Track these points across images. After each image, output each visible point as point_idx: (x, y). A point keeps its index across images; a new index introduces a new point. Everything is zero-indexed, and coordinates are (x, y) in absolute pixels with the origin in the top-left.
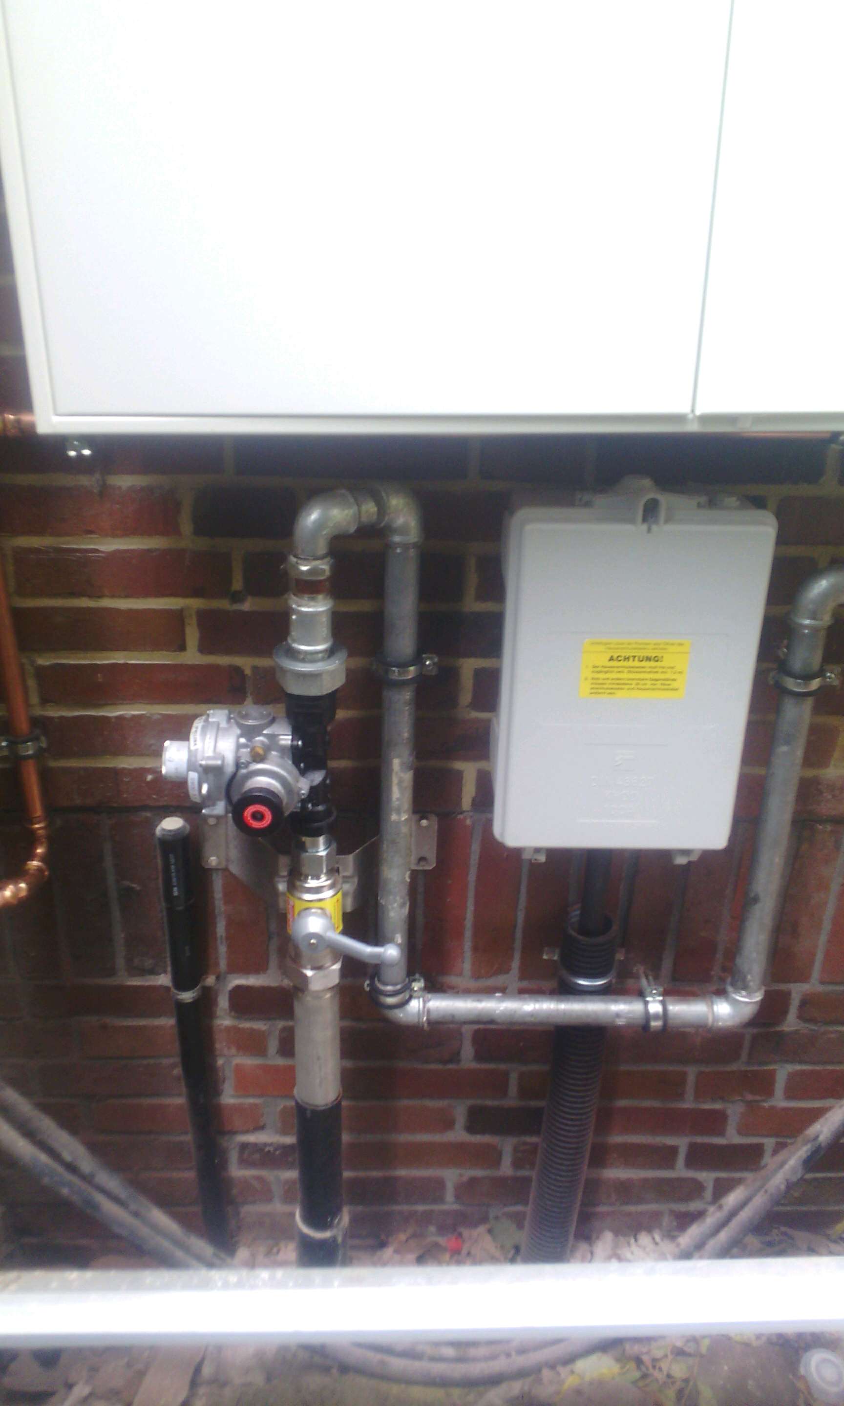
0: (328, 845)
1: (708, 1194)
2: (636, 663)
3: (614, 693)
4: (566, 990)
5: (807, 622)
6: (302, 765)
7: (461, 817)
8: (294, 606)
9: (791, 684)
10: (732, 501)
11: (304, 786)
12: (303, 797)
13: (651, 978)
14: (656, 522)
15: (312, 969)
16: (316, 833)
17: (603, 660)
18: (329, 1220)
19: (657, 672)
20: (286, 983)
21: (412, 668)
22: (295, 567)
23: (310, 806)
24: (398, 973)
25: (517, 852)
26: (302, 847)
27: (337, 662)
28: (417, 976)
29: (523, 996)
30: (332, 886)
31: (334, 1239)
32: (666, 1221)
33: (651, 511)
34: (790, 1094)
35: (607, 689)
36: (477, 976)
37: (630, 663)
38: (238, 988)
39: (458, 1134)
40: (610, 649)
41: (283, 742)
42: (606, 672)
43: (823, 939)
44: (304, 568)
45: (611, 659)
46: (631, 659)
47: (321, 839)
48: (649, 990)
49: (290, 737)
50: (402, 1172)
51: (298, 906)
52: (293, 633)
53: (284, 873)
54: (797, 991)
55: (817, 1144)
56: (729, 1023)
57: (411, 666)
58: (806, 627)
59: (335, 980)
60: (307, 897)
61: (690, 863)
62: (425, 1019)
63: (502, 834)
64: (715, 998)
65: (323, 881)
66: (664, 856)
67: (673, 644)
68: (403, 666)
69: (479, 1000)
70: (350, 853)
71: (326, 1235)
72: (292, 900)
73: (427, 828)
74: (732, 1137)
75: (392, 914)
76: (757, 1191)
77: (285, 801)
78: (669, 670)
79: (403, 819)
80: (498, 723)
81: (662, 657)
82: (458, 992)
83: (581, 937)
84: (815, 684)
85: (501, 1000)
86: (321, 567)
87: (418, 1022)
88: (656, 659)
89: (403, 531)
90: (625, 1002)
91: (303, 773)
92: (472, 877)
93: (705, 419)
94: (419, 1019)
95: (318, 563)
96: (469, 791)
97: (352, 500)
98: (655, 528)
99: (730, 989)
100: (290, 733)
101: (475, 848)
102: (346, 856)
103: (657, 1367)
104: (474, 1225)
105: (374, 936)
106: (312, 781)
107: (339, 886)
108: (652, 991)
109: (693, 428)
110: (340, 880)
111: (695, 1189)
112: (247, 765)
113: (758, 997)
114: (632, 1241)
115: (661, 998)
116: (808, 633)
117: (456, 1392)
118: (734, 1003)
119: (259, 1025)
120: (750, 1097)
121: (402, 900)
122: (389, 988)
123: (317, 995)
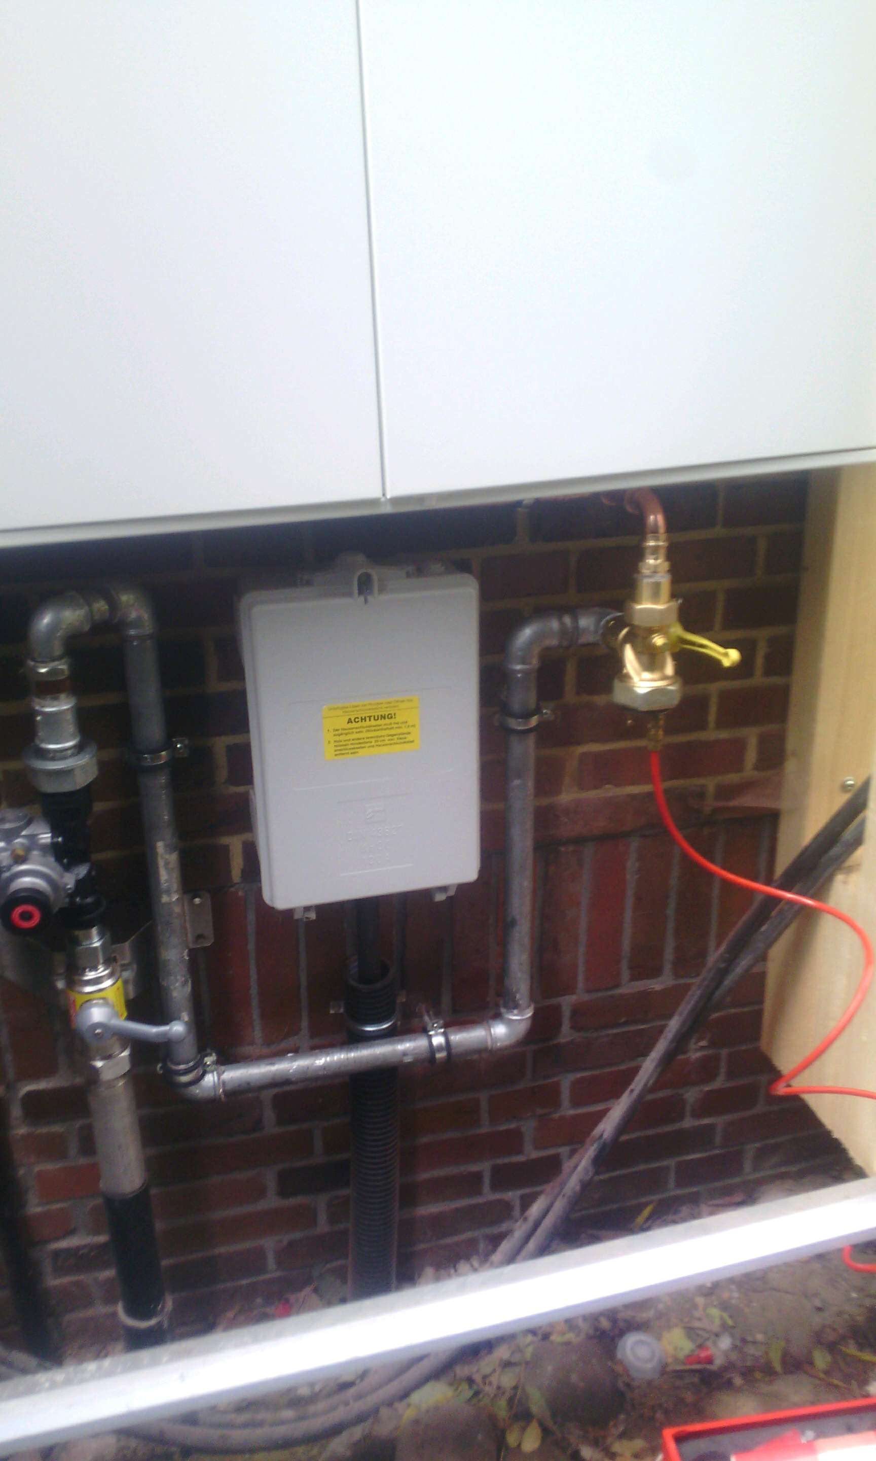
0: (102, 935)
1: (517, 1211)
2: (373, 722)
3: (357, 752)
4: (356, 1039)
5: (518, 667)
6: (65, 861)
7: (232, 889)
8: (37, 708)
9: (516, 724)
10: (438, 567)
11: (69, 880)
12: (69, 892)
13: (431, 1013)
14: (371, 593)
15: (103, 1059)
16: (89, 926)
17: (342, 722)
18: (152, 1306)
19: (392, 728)
20: (79, 1080)
21: (163, 753)
22: (34, 670)
23: (78, 899)
24: (188, 1050)
25: (289, 913)
26: (76, 942)
27: (87, 756)
28: (209, 1051)
29: (314, 1052)
30: (110, 975)
31: (160, 1324)
32: (482, 1246)
33: (365, 586)
34: (576, 1102)
35: (350, 749)
36: (268, 1042)
37: (368, 723)
38: (30, 1094)
39: (271, 1201)
40: (346, 712)
41: (43, 841)
42: (346, 734)
43: (582, 950)
44: (43, 670)
45: (350, 721)
46: (368, 719)
47: (94, 931)
48: (430, 1025)
49: (49, 835)
50: (222, 1250)
51: (79, 1000)
52: (40, 734)
53: (61, 970)
54: (567, 1002)
55: (602, 1140)
56: (507, 1043)
57: (162, 752)
58: (519, 671)
59: (127, 1067)
60: (88, 989)
61: (448, 898)
62: (221, 1090)
63: (271, 900)
64: (491, 1022)
65: (102, 971)
66: (425, 895)
67: (403, 701)
68: (155, 751)
69: (273, 1064)
70: (125, 940)
71: (153, 1322)
72: (73, 995)
73: (201, 904)
74: (531, 1153)
75: (175, 994)
76: (556, 1198)
77: (52, 898)
78: (403, 725)
79: (174, 900)
80: (254, 794)
81: (395, 714)
82: (252, 1060)
83: (361, 986)
84: (534, 721)
85: (293, 1059)
86: (59, 667)
87: (215, 1094)
88: (390, 717)
89: (137, 623)
90: (410, 1040)
91: (67, 868)
92: (251, 946)
93: (396, 501)
94: (215, 1092)
95: (55, 664)
96: (237, 863)
97: (82, 601)
98: (370, 598)
99: (503, 1010)
100: (49, 831)
101: (251, 916)
102: (123, 944)
103: (487, 1383)
104: (299, 1289)
105: (161, 1016)
106: (78, 875)
107: (118, 975)
108: (433, 1024)
109: (388, 509)
110: (119, 969)
111: (503, 1212)
112: (9, 868)
113: (528, 1013)
114: (452, 1271)
115: (442, 1030)
116: (521, 676)
117: (300, 1450)
118: (510, 1022)
119: (57, 1128)
120: (540, 1111)
121: (183, 979)
122: (182, 1067)
123: (111, 1084)
